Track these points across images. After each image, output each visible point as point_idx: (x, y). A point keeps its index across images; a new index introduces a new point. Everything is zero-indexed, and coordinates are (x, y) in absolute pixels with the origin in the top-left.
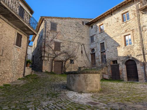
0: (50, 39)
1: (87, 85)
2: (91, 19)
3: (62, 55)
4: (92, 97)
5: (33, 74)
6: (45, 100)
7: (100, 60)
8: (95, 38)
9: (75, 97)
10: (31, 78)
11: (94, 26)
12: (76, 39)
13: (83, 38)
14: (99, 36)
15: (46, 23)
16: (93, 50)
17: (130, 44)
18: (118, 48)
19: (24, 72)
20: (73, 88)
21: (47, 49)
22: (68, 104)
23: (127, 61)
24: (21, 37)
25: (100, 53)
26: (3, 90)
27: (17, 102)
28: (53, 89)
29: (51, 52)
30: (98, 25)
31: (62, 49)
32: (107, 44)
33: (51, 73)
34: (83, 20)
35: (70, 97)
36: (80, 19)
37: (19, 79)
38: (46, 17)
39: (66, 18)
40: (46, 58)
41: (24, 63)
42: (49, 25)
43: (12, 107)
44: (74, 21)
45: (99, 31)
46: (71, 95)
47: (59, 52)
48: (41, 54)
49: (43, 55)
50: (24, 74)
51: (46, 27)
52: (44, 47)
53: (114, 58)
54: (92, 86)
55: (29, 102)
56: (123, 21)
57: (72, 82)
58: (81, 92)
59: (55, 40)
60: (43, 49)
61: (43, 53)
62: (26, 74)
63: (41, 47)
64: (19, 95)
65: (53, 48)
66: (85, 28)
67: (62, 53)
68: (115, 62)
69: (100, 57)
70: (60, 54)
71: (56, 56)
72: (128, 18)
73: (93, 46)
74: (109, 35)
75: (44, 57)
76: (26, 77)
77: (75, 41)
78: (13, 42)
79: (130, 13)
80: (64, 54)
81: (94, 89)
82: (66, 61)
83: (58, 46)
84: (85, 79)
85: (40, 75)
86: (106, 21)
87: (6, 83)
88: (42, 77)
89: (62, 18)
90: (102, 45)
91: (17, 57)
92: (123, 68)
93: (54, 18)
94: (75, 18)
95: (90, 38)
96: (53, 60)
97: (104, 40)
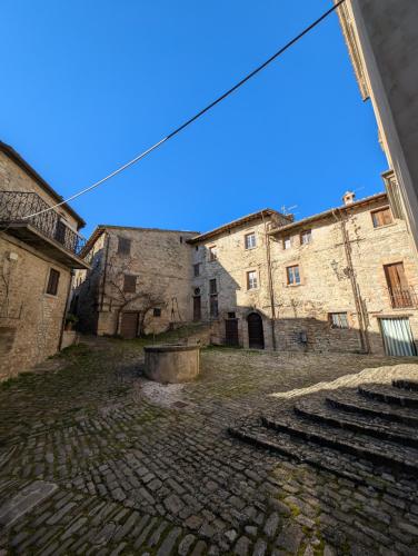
0: (116, 270)
1: (177, 370)
2: (199, 234)
3: (138, 300)
4: (183, 391)
5: (78, 342)
6: (106, 404)
7: (209, 310)
8: (201, 270)
9: (156, 393)
10: (76, 354)
11: (200, 248)
12: (166, 269)
13: (180, 267)
14: (209, 267)
15: (109, 238)
16: (197, 290)
17: (256, 286)
18: (238, 292)
19: (60, 343)
20: (155, 376)
21: (108, 289)
22: (143, 408)
23: (250, 315)
24: (59, 276)
25: (208, 298)
26: (21, 386)
27: (57, 411)
28: (119, 379)
29: (117, 296)
30: (208, 246)
31: (139, 290)
32: (221, 283)
33: (115, 337)
34: (182, 235)
35: (148, 393)
36: (176, 232)
37: (50, 358)
38: (109, 227)
39: (149, 230)
40: (105, 308)
41: (60, 324)
42: (115, 242)
43: (49, 423)
44: (165, 236)
45: (208, 257)
46: (150, 388)
47: (132, 296)
48: (96, 299)
49: (100, 301)
50: (59, 347)
51: (108, 247)
52: (103, 286)
53: (231, 309)
54: (186, 371)
55: (77, 410)
56: (247, 246)
57: (153, 365)
58: (166, 383)
59: (126, 271)
60: (101, 290)
61: (100, 297)
62: (64, 346)
63: (97, 286)
64: (56, 395)
65: (121, 288)
66: (185, 249)
67: (138, 297)
68: (232, 314)
69: (208, 305)
70: (134, 299)
71: (126, 303)
72: (254, 245)
73: (197, 283)
74: (225, 266)
75: (102, 305)
76: (64, 353)
77: (164, 273)
78: (41, 289)
79: (257, 236)
80: (143, 299)
81: (187, 376)
82: (145, 313)
83: (131, 282)
84: (175, 360)
85: (93, 344)
86: (221, 242)
87: (24, 370)
88: (96, 349)
89: (141, 230)
90: (213, 282)
91: (47, 315)
92: (243, 326)
93: (126, 228)
94: (166, 231)
95: (192, 268)
96: (119, 311)
97: (216, 274)
